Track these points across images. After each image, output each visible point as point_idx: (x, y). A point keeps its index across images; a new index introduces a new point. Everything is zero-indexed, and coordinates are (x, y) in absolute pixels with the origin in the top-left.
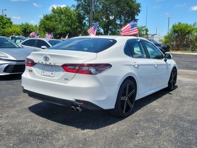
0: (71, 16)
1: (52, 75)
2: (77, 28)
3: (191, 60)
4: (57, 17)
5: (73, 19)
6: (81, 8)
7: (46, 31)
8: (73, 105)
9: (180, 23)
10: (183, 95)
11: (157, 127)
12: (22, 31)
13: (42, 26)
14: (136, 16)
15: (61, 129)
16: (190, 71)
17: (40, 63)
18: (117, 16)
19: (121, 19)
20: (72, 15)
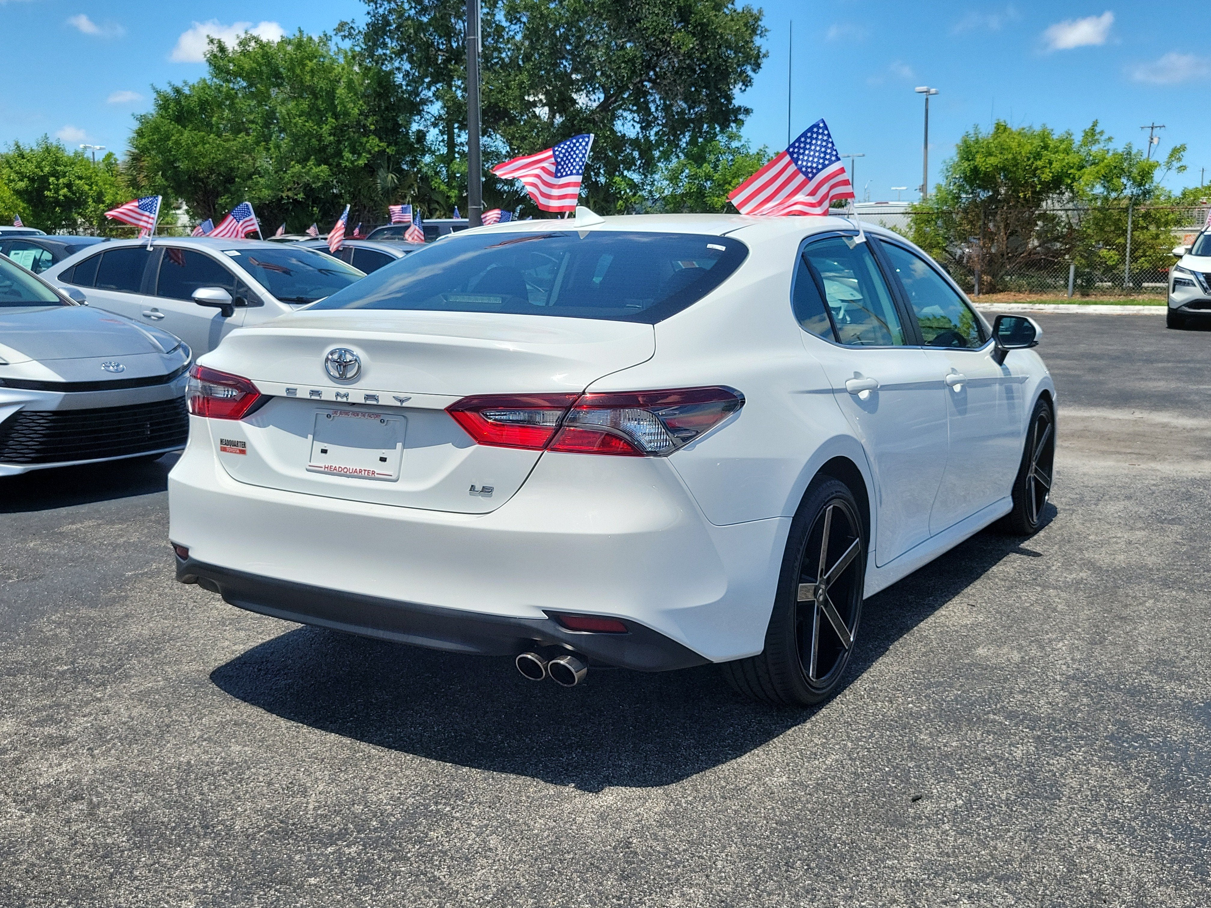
0: (331, 94)
1: (380, 469)
2: (371, 169)
3: (1082, 348)
4: (242, 104)
5: (346, 114)
6: (392, 44)
7: (179, 192)
8: (531, 646)
9: (1001, 129)
10: (1102, 558)
11: (1018, 754)
12: (18, 193)
13: (146, 162)
14: (736, 91)
15: (459, 795)
16: (1094, 413)
17: (303, 393)
18: (622, 89)
19: (643, 109)
20: (341, 91)
